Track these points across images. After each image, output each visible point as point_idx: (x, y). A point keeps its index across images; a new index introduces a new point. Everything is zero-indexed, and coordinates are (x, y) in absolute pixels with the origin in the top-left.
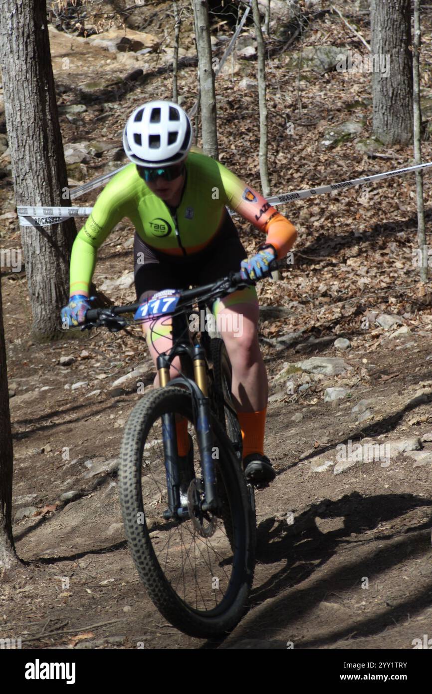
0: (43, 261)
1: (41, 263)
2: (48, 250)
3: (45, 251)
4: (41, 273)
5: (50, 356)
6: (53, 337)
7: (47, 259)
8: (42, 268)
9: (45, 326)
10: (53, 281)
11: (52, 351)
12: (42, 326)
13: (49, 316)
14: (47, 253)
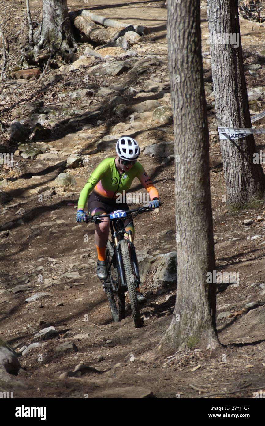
0: (234, 161)
1: (233, 162)
2: (237, 154)
3: (235, 154)
4: (233, 168)
5: (238, 219)
6: (240, 207)
7: (236, 160)
8: (233, 165)
9: (235, 200)
10: (239, 173)
11: (239, 216)
12: (233, 201)
13: (237, 194)
14: (237, 156)
